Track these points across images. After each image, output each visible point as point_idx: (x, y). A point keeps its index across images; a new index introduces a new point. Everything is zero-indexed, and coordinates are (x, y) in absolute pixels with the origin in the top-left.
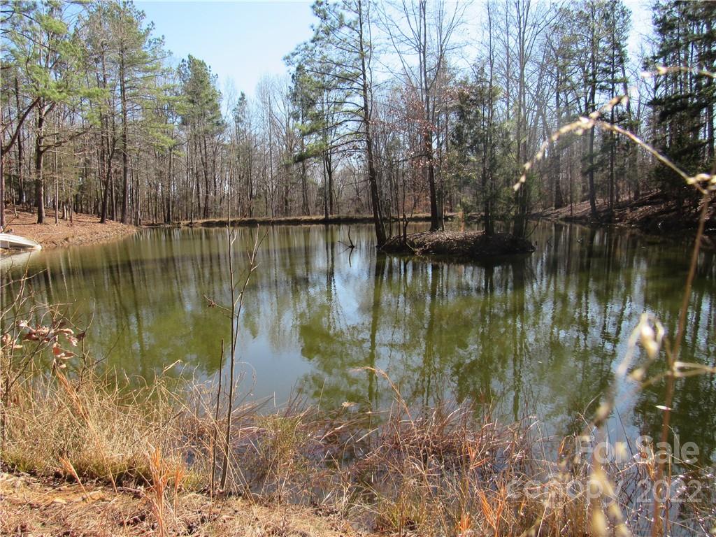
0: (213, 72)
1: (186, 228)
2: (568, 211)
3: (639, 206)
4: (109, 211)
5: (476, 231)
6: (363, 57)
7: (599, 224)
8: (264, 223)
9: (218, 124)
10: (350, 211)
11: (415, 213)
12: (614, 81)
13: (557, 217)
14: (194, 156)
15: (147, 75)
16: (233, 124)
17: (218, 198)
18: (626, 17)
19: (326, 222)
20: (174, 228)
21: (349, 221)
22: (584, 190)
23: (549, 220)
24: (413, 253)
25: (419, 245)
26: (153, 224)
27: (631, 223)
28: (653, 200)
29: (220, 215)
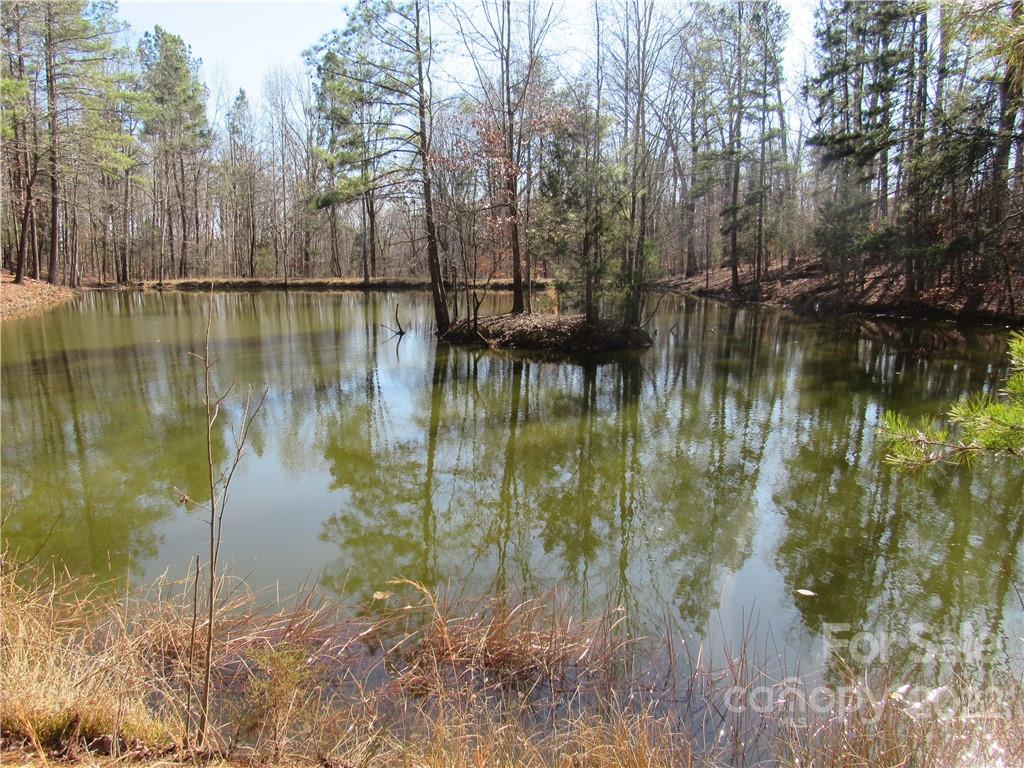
0: (195, 55)
1: (152, 291)
2: (703, 281)
3: (793, 279)
4: (28, 263)
5: (573, 317)
6: (419, 59)
7: (741, 302)
8: (272, 287)
9: (202, 135)
10: (400, 272)
11: (495, 277)
12: (766, 108)
13: (688, 289)
14: (164, 182)
15: (91, 56)
16: (225, 136)
17: (202, 246)
18: (781, 21)
19: (365, 287)
20: (133, 291)
21: (400, 287)
22: (725, 253)
23: (677, 293)
24: (487, 347)
25: (496, 335)
26: (99, 285)
27: (781, 303)
28: (811, 271)
29: (205, 273)
